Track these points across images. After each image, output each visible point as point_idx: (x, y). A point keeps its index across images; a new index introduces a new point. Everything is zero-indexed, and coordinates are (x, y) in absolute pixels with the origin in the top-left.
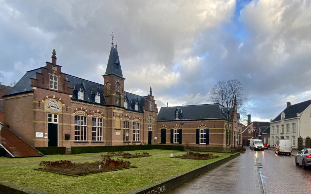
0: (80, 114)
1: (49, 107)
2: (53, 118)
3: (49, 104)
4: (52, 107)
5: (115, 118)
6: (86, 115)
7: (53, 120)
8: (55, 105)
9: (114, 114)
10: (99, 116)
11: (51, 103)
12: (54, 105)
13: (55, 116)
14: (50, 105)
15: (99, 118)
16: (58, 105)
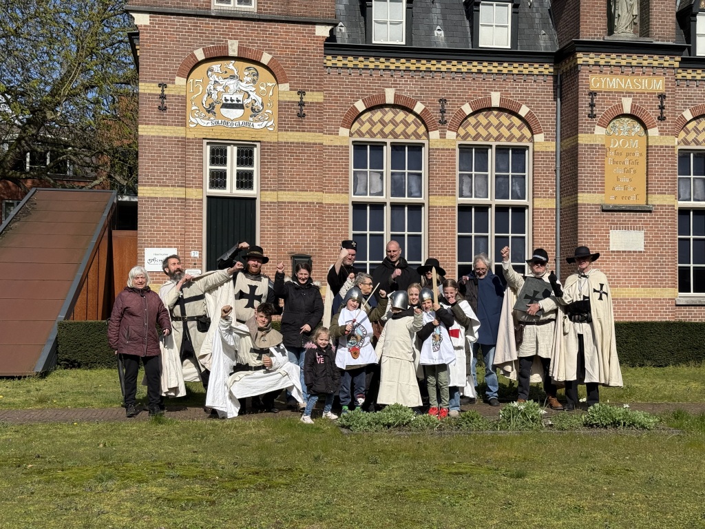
0: (382, 132)
1: (211, 110)
2: (232, 168)
3: (210, 94)
4: (225, 106)
5: (599, 131)
6: (418, 136)
7: (231, 179)
8: (240, 97)
9: (592, 105)
10: (504, 130)
11: (220, 88)
12: (234, 97)
13: (245, 156)
14: (215, 96)
15: (503, 142)
16: (257, 92)
